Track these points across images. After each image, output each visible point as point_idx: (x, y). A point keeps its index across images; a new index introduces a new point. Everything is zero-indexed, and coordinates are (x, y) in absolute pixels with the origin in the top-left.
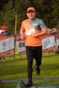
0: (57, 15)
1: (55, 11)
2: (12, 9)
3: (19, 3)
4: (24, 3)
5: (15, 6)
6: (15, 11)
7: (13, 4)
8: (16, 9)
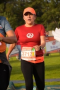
0: (46, 19)
1: (45, 15)
2: (3, 12)
3: (9, 7)
4: (15, 7)
5: (6, 10)
6: (6, 14)
7: (4, 7)
8: (7, 12)
